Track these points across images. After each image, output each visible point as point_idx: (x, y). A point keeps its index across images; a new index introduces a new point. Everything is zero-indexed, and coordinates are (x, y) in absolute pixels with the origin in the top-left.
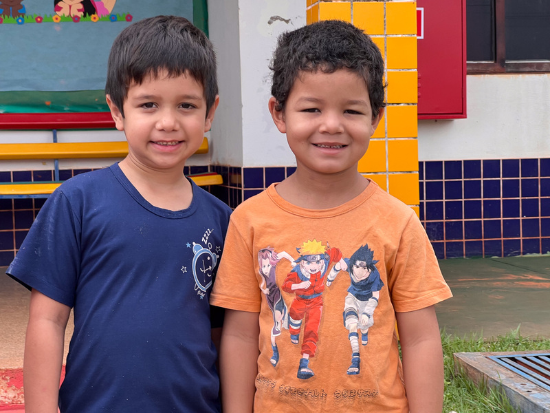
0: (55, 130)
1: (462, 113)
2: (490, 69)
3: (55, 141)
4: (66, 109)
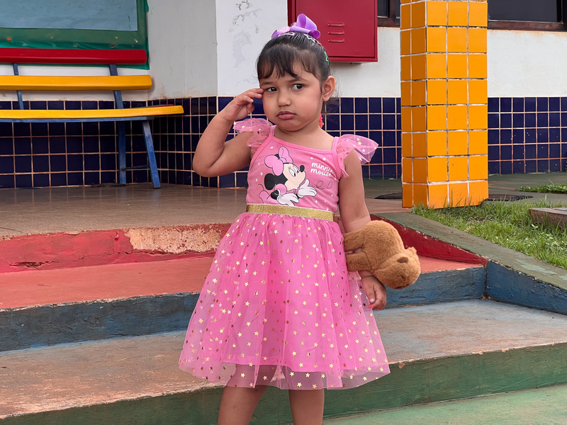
0: (15, 65)
1: (373, 57)
2: (385, 23)
3: (16, 73)
4: (25, 45)
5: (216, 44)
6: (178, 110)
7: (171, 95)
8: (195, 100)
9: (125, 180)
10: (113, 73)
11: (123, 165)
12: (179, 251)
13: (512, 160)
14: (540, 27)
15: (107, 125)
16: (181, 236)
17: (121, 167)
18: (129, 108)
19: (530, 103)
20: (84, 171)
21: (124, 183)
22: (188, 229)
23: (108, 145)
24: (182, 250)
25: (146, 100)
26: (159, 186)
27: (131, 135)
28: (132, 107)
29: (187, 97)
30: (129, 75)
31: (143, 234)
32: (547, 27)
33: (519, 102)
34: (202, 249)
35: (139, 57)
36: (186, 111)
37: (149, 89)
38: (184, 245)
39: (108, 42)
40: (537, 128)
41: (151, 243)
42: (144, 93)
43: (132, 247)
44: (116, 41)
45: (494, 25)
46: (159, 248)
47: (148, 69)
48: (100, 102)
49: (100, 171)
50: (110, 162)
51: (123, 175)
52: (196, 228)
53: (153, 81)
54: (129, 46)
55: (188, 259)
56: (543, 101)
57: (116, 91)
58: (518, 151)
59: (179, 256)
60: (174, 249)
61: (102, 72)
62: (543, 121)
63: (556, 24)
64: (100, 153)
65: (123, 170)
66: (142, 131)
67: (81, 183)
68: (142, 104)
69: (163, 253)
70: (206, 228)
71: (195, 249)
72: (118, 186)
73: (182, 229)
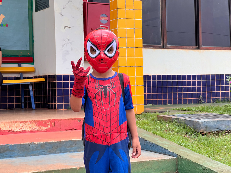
5: (55, 54)
6: (43, 80)
7: (41, 75)
8: (49, 76)
9: (24, 107)
10: (20, 66)
11: (23, 101)
12: (20, 131)
13: (177, 99)
14: (188, 48)
15: (17, 86)
16: (20, 125)
17: (22, 102)
18: (26, 79)
19: (184, 77)
20: (8, 104)
21: (24, 108)
22: (23, 122)
23: (18, 93)
24: (21, 130)
25: (33, 76)
26: (35, 109)
27: (27, 90)
28: (28, 79)
29: (46, 75)
30: (25, 67)
31: (5, 124)
32: (191, 48)
33: (179, 77)
34: (29, 130)
35: (30, 60)
36: (46, 80)
37: (33, 72)
38: (22, 128)
39: (17, 54)
40: (187, 86)
41: (9, 127)
42: (32, 73)
43: (1, 129)
44: (21, 54)
45: (170, 47)
46: (12, 130)
47: (34, 64)
48: (14, 77)
49: (14, 103)
50: (18, 100)
51: (23, 105)
52: (27, 122)
53: (35, 69)
54: (26, 56)
55: (23, 134)
56: (189, 76)
57: (21, 73)
58: (180, 95)
59: (20, 132)
60: (18, 130)
61: (16, 65)
62: (189, 84)
63: (195, 47)
64: (14, 97)
65: (23, 103)
66: (29, 88)
67: (6, 108)
68: (31, 78)
69: (13, 131)
70: (31, 122)
71: (26, 130)
72: (21, 109)
73: (21, 122)
